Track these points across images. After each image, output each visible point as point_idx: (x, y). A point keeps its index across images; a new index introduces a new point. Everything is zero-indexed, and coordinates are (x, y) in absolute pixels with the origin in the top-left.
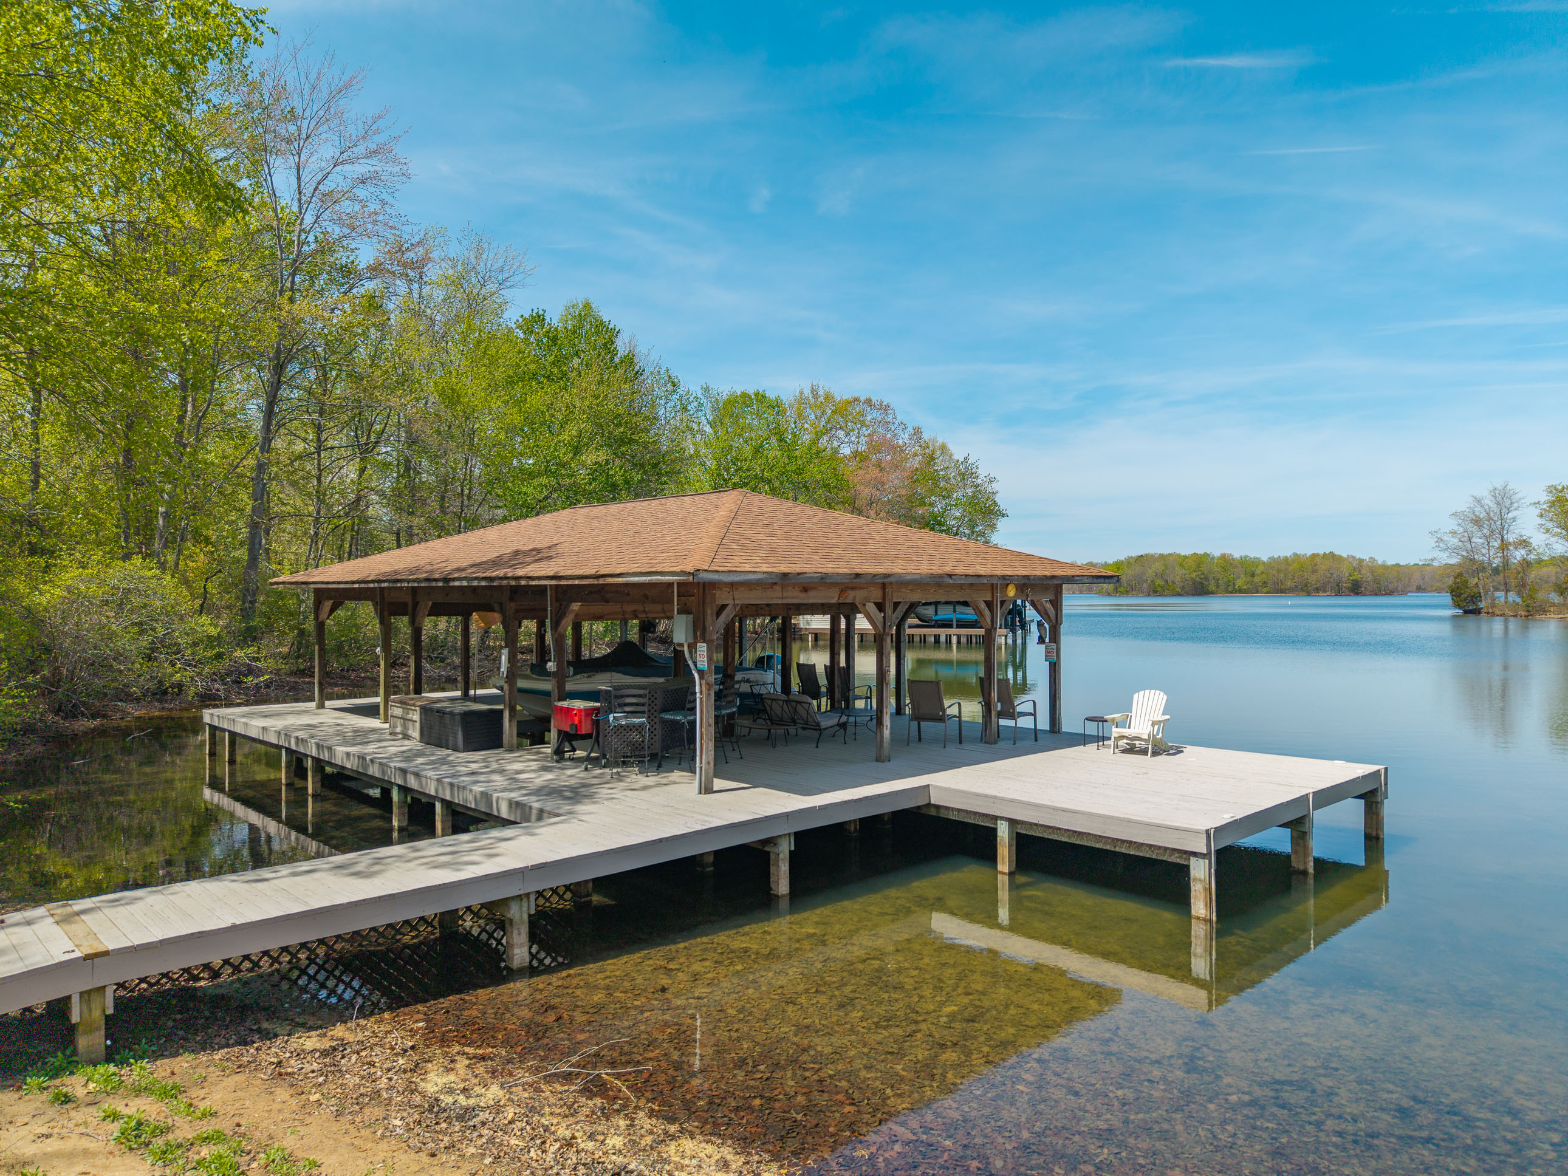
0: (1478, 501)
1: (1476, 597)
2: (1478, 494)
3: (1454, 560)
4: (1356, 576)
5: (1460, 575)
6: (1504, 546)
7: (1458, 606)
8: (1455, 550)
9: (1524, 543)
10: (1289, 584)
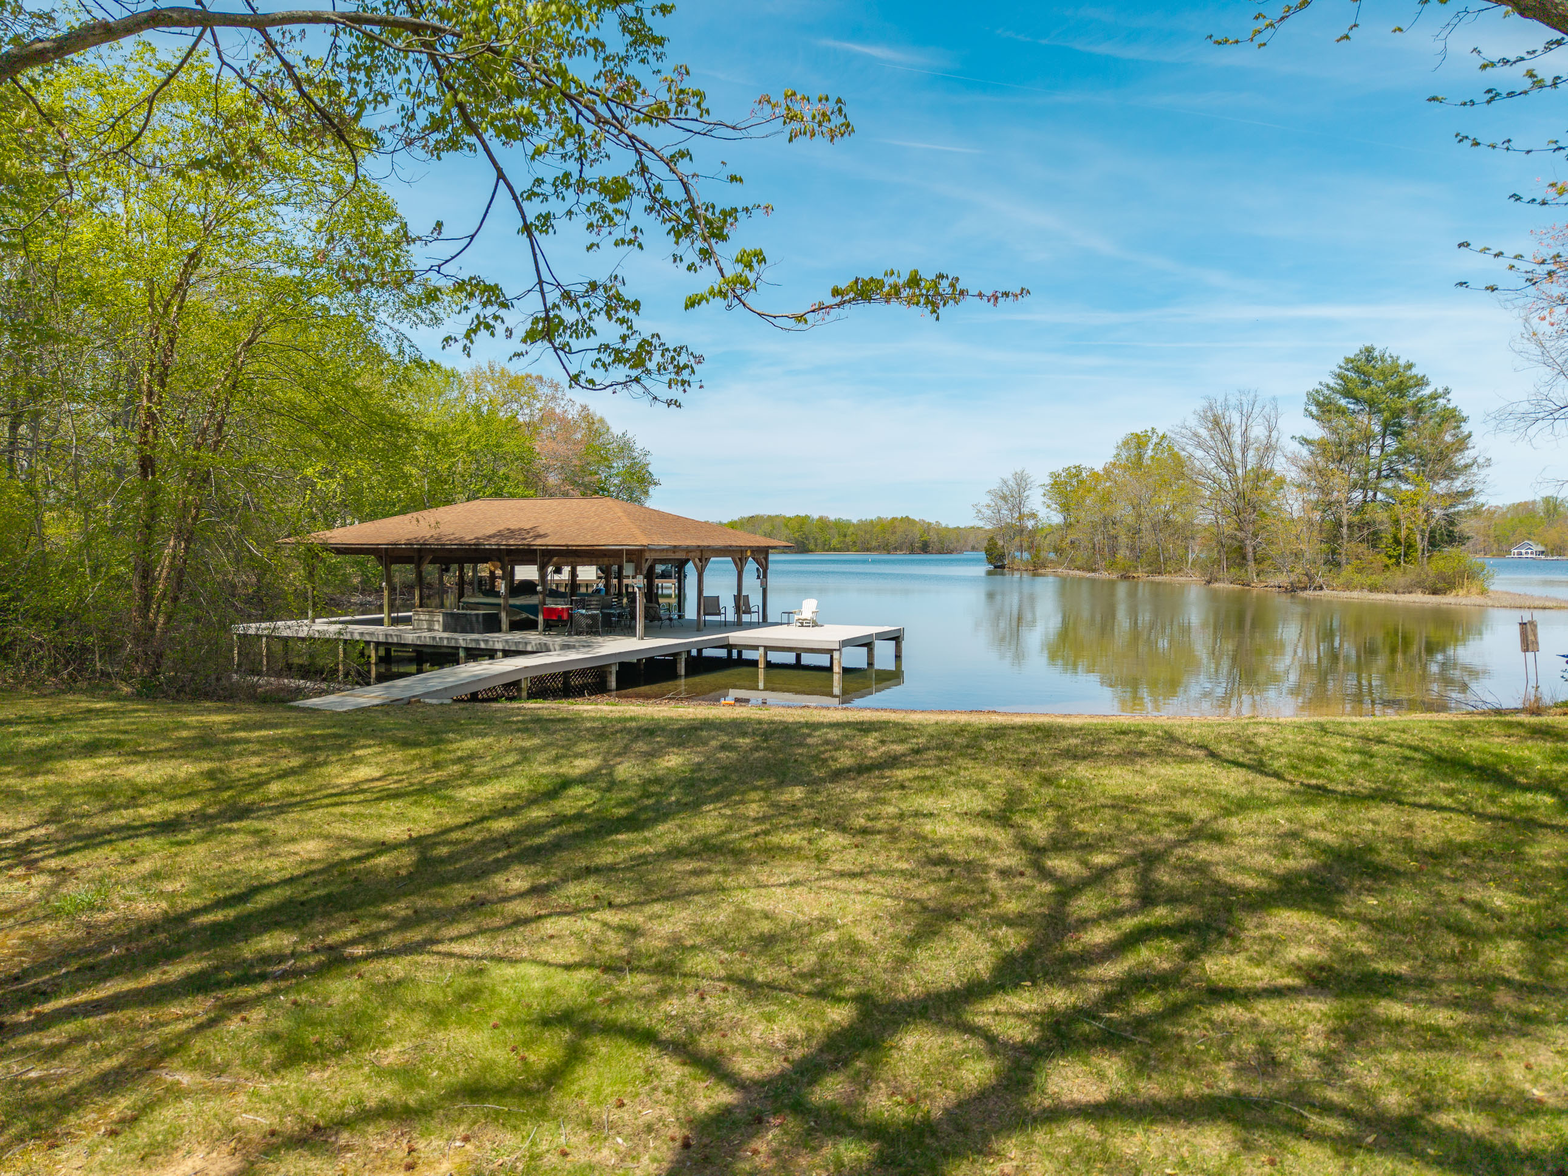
0: (1005, 482)
1: (1002, 556)
2: (1005, 477)
3: (989, 527)
4: (926, 538)
5: (992, 538)
6: (1021, 517)
7: (990, 563)
8: (989, 519)
9: (1033, 516)
10: (874, 544)
